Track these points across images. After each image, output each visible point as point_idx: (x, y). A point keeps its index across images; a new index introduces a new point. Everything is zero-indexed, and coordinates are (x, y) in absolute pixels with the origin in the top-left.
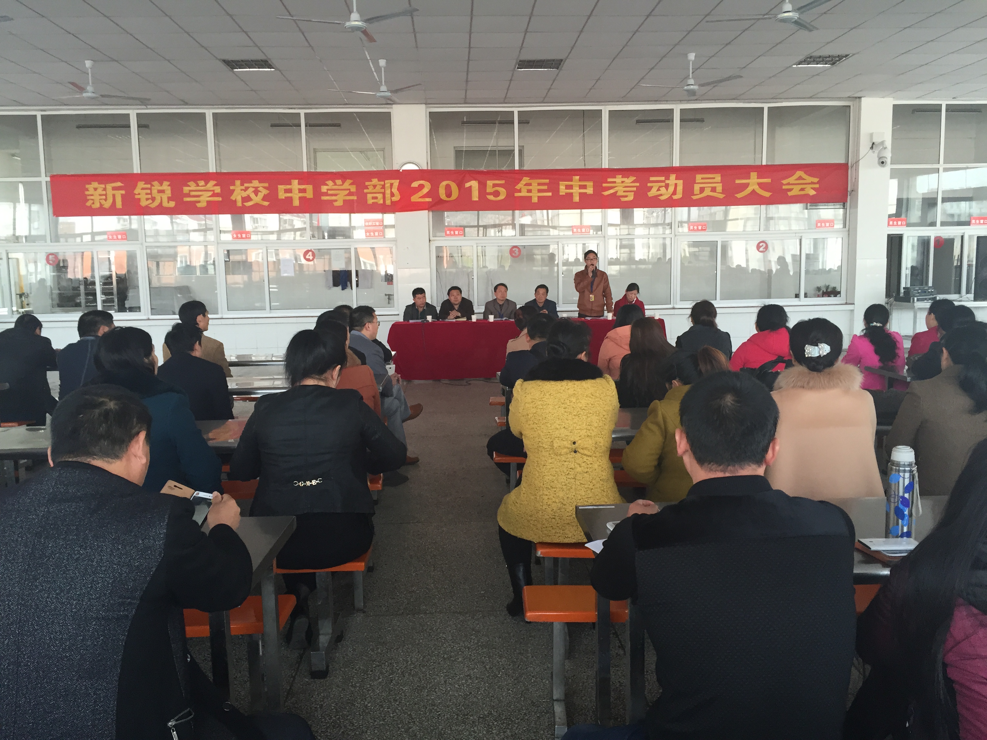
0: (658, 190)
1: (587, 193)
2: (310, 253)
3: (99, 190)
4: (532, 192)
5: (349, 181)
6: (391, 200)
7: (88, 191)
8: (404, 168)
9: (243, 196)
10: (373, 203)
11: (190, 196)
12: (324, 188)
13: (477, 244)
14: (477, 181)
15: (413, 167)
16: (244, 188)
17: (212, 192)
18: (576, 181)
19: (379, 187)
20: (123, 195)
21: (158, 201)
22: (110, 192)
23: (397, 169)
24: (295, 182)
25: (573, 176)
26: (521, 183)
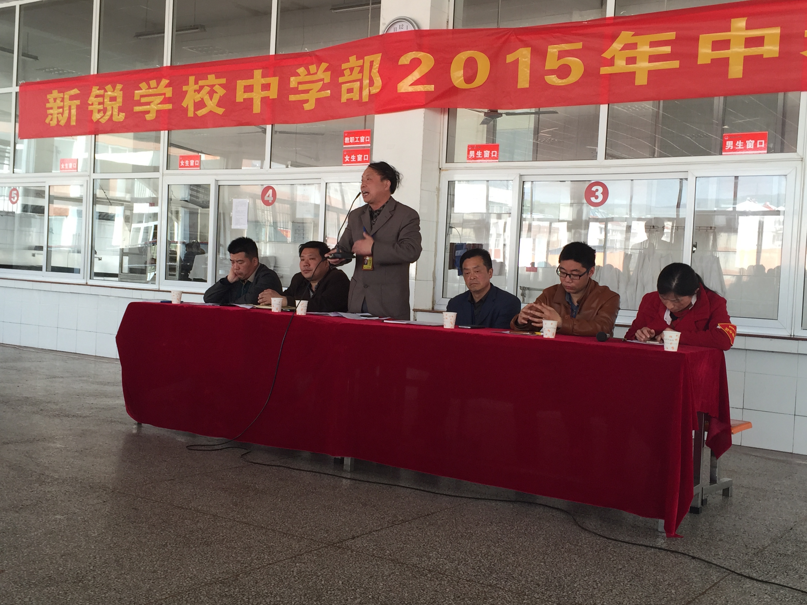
1: (764, 57)
2: (270, 191)
3: (58, 101)
4: (637, 63)
5: (324, 65)
6: (370, 92)
7: (49, 102)
8: (392, 31)
9: (196, 101)
10: (347, 100)
11: (139, 104)
12: (293, 82)
13: (521, 176)
14: (529, 49)
15: (407, 27)
16: (198, 89)
17: (163, 96)
18: (739, 29)
19: (357, 70)
20: (78, 107)
21: (109, 113)
22: (67, 102)
23: (381, 34)
24: (258, 73)
25: (732, 20)
26: (615, 44)
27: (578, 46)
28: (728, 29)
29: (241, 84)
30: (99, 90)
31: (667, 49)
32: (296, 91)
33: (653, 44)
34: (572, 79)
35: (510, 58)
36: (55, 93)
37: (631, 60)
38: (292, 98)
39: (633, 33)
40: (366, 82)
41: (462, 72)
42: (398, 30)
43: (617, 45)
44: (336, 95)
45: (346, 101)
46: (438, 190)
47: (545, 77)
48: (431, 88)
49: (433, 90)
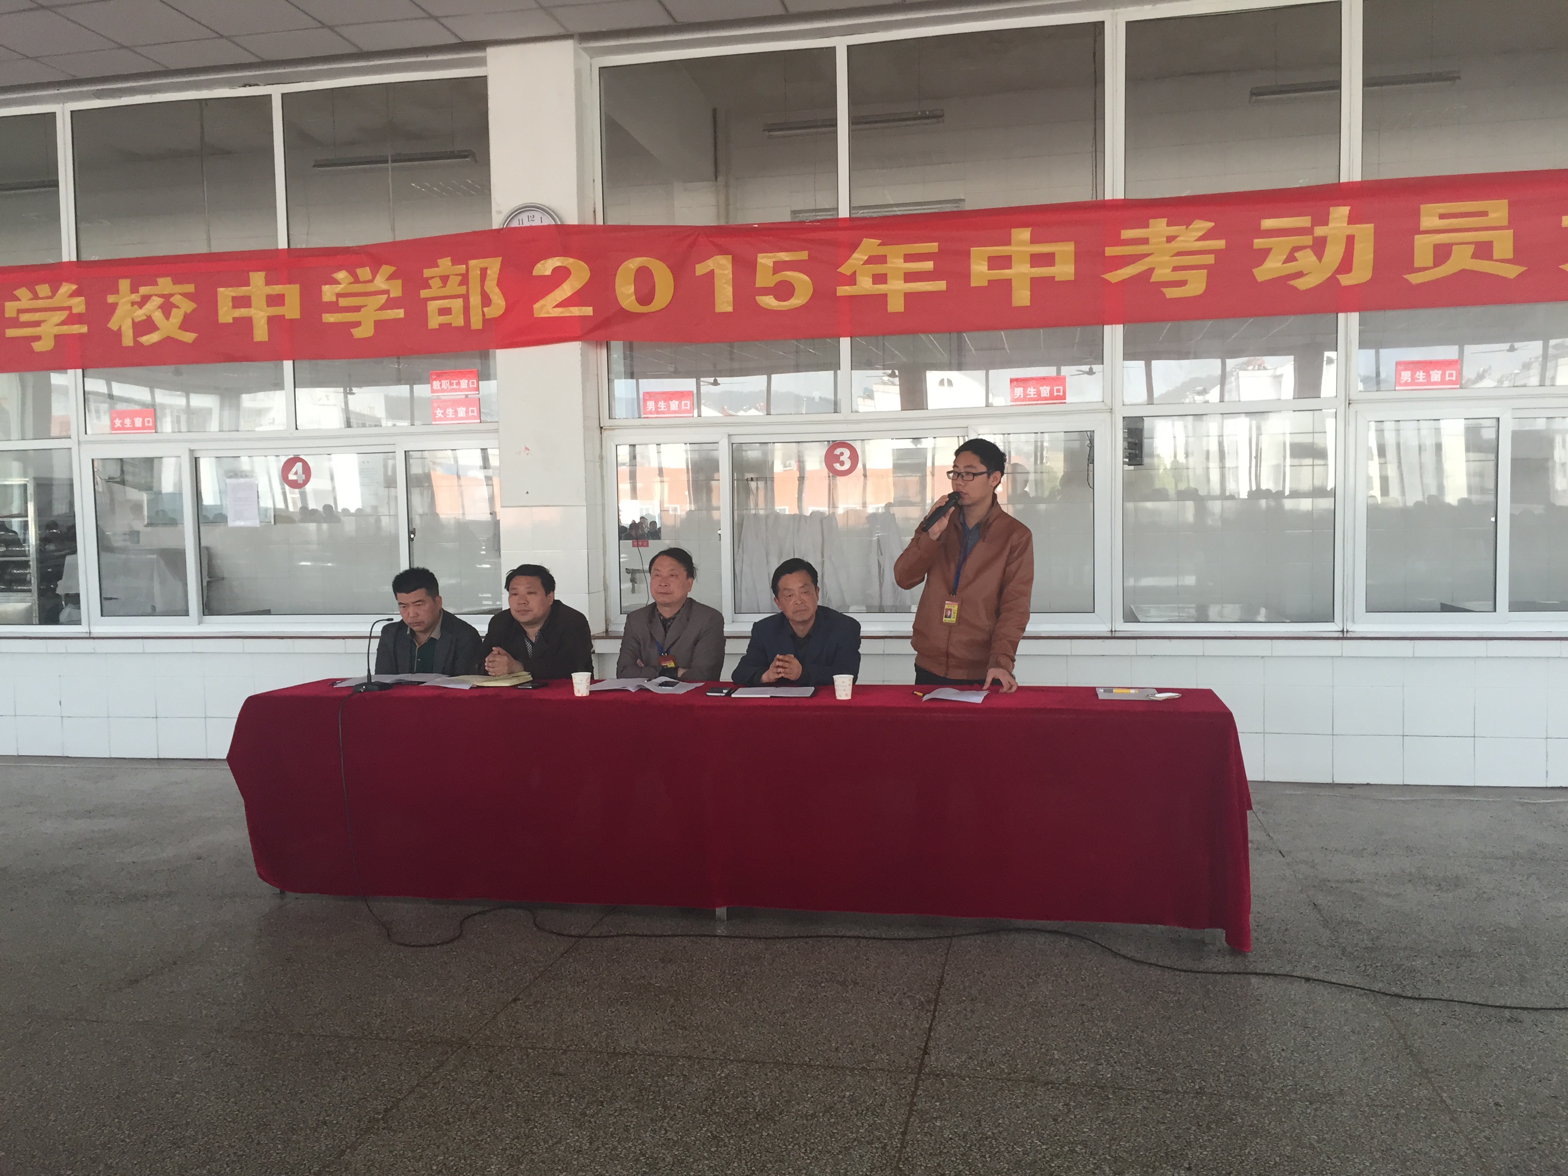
0: (1291, 258)
1: (1057, 279)
2: (299, 466)
4: (888, 282)
5: (387, 270)
6: (483, 316)
8: (515, 224)
9: (136, 320)
11: (19, 324)
12: (328, 293)
13: (730, 436)
14: (730, 257)
15: (539, 220)
16: (138, 299)
17: (68, 312)
18: (1022, 243)
19: (455, 280)
23: (494, 227)
24: (257, 277)
25: (1012, 230)
26: (856, 255)
27: (803, 255)
28: (1008, 243)
29: (225, 294)
31: (929, 265)
32: (333, 307)
33: (908, 258)
34: (796, 302)
35: (701, 269)
37: (880, 279)
38: (329, 318)
39: (880, 241)
40: (475, 300)
41: (631, 289)
42: (526, 224)
43: (859, 257)
44: (416, 316)
45: (437, 327)
46: (601, 458)
47: (757, 297)
48: (588, 311)
49: (591, 313)
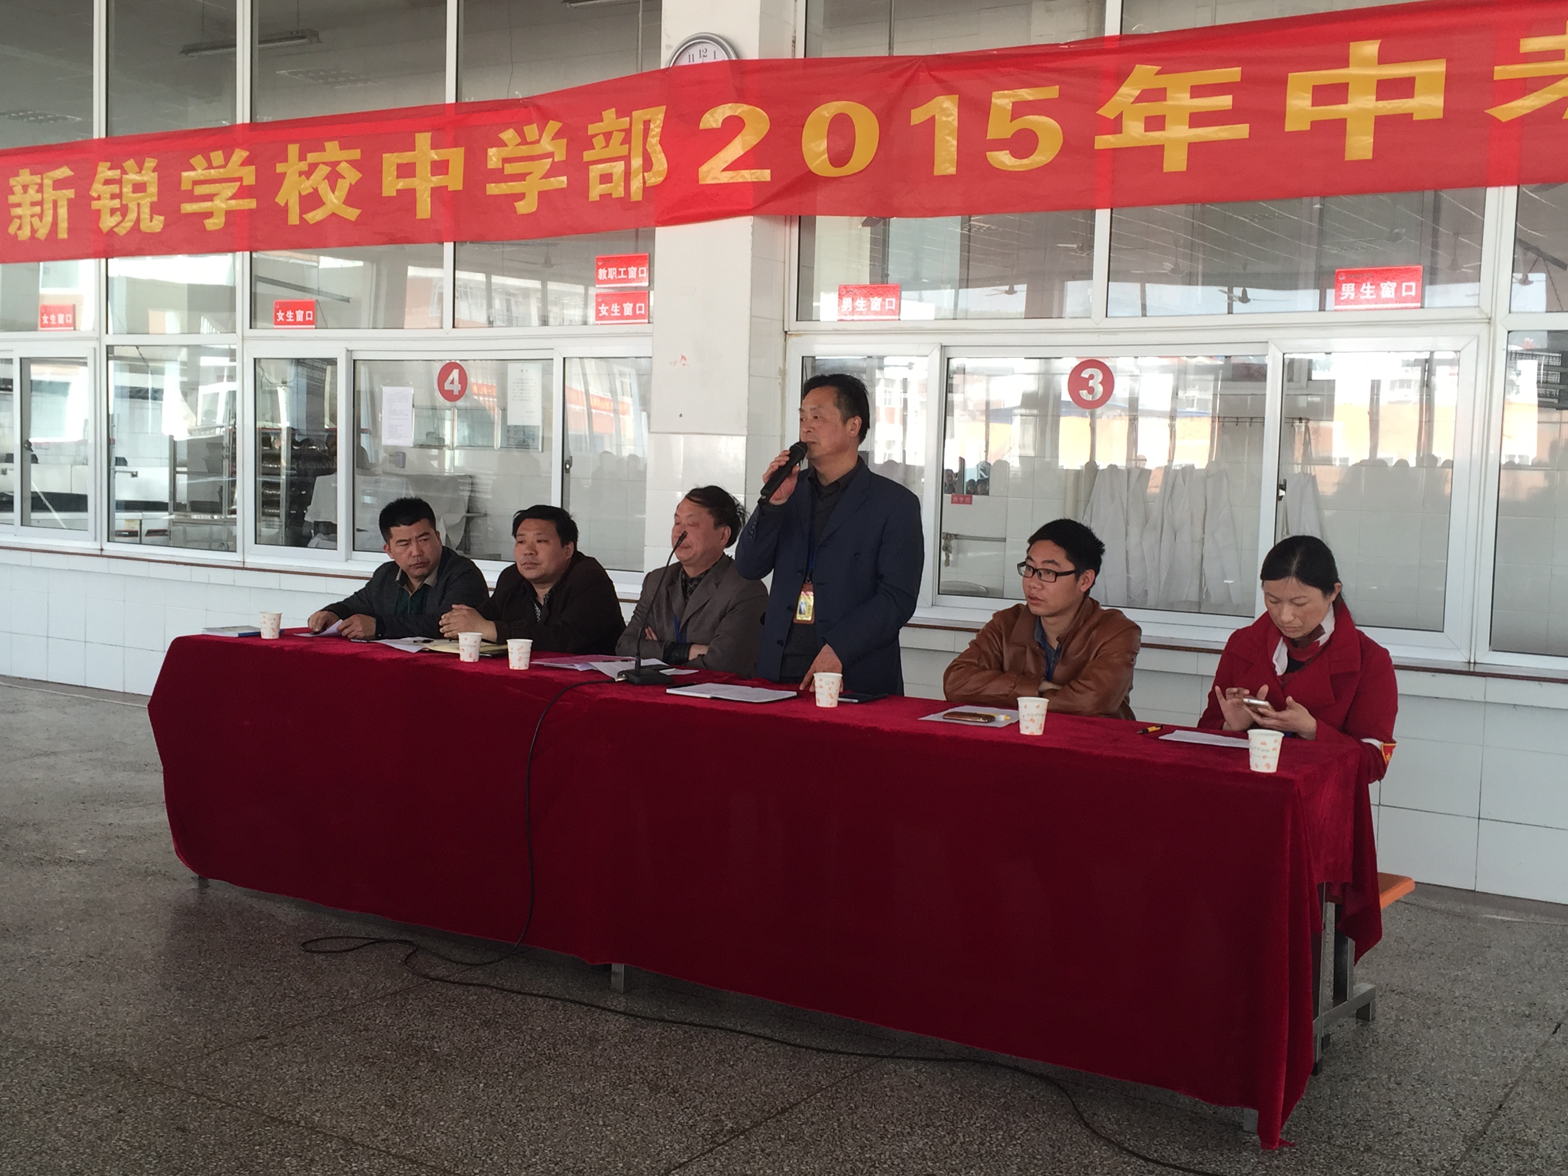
1: (1415, 118)
2: (455, 374)
3: (32, 191)
4: (1166, 127)
5: (553, 126)
6: (644, 182)
7: (13, 193)
8: (684, 61)
9: (303, 193)
10: (601, 196)
11: (193, 198)
12: (494, 157)
13: (943, 347)
14: (956, 97)
15: (714, 55)
16: (306, 169)
17: (238, 184)
18: (1365, 62)
19: (618, 137)
20: (71, 203)
21: (132, 216)
22: (50, 194)
23: (663, 66)
24: (423, 139)
25: (1352, 44)
26: (1124, 90)
27: (1052, 92)
28: (1344, 62)
29: (391, 161)
30: (110, 169)
31: (1225, 102)
32: (499, 176)
33: (1197, 91)
34: (1041, 157)
35: (918, 116)
36: (25, 176)
37: (1155, 123)
38: (493, 189)
39: (1158, 68)
40: (637, 162)
41: (824, 145)
42: (698, 61)
43: (1128, 91)
44: (579, 184)
45: (598, 199)
46: (783, 373)
47: (988, 154)
48: (765, 175)
49: (768, 179)
